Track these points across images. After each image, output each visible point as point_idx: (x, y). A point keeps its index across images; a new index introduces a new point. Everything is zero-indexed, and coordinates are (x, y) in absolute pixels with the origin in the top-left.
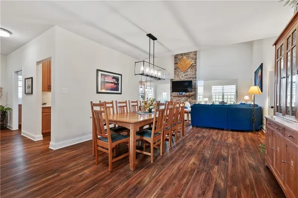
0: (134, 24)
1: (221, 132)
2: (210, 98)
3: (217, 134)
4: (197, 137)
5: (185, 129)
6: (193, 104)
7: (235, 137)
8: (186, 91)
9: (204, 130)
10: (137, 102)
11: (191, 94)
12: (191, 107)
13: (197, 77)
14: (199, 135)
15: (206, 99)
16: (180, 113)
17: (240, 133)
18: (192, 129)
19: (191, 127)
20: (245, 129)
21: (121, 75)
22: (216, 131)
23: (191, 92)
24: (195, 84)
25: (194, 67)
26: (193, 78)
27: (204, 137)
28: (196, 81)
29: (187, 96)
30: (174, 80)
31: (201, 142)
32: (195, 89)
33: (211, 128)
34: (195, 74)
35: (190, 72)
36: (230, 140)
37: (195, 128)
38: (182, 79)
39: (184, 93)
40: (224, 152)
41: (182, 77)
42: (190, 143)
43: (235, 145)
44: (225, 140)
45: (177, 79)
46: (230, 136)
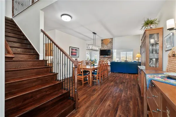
0: (88, 29)
1: (124, 74)
2: (120, 58)
3: (122, 75)
4: (114, 76)
5: (108, 73)
6: (111, 62)
7: (130, 76)
8: (108, 55)
9: (116, 74)
10: (87, 61)
11: (110, 56)
12: (111, 63)
13: (113, 48)
14: (115, 76)
15: (118, 59)
16: (106, 66)
17: (132, 75)
18: (111, 73)
19: (111, 72)
20: (135, 73)
21: (79, 48)
22: (122, 74)
23: (110, 55)
24: (112, 51)
25: (111, 42)
26: (111, 48)
27: (116, 76)
28: (112, 50)
29: (108, 57)
30: (101, 49)
31: (115, 78)
32: (112, 54)
33: (119, 73)
34: (112, 46)
35: (109, 45)
36: (127, 77)
37: (112, 73)
38: (106, 49)
39: (106, 56)
40: (124, 81)
41: (105, 48)
42: (111, 78)
43: (129, 79)
44: (125, 77)
45: (103, 49)
46: (128, 76)
